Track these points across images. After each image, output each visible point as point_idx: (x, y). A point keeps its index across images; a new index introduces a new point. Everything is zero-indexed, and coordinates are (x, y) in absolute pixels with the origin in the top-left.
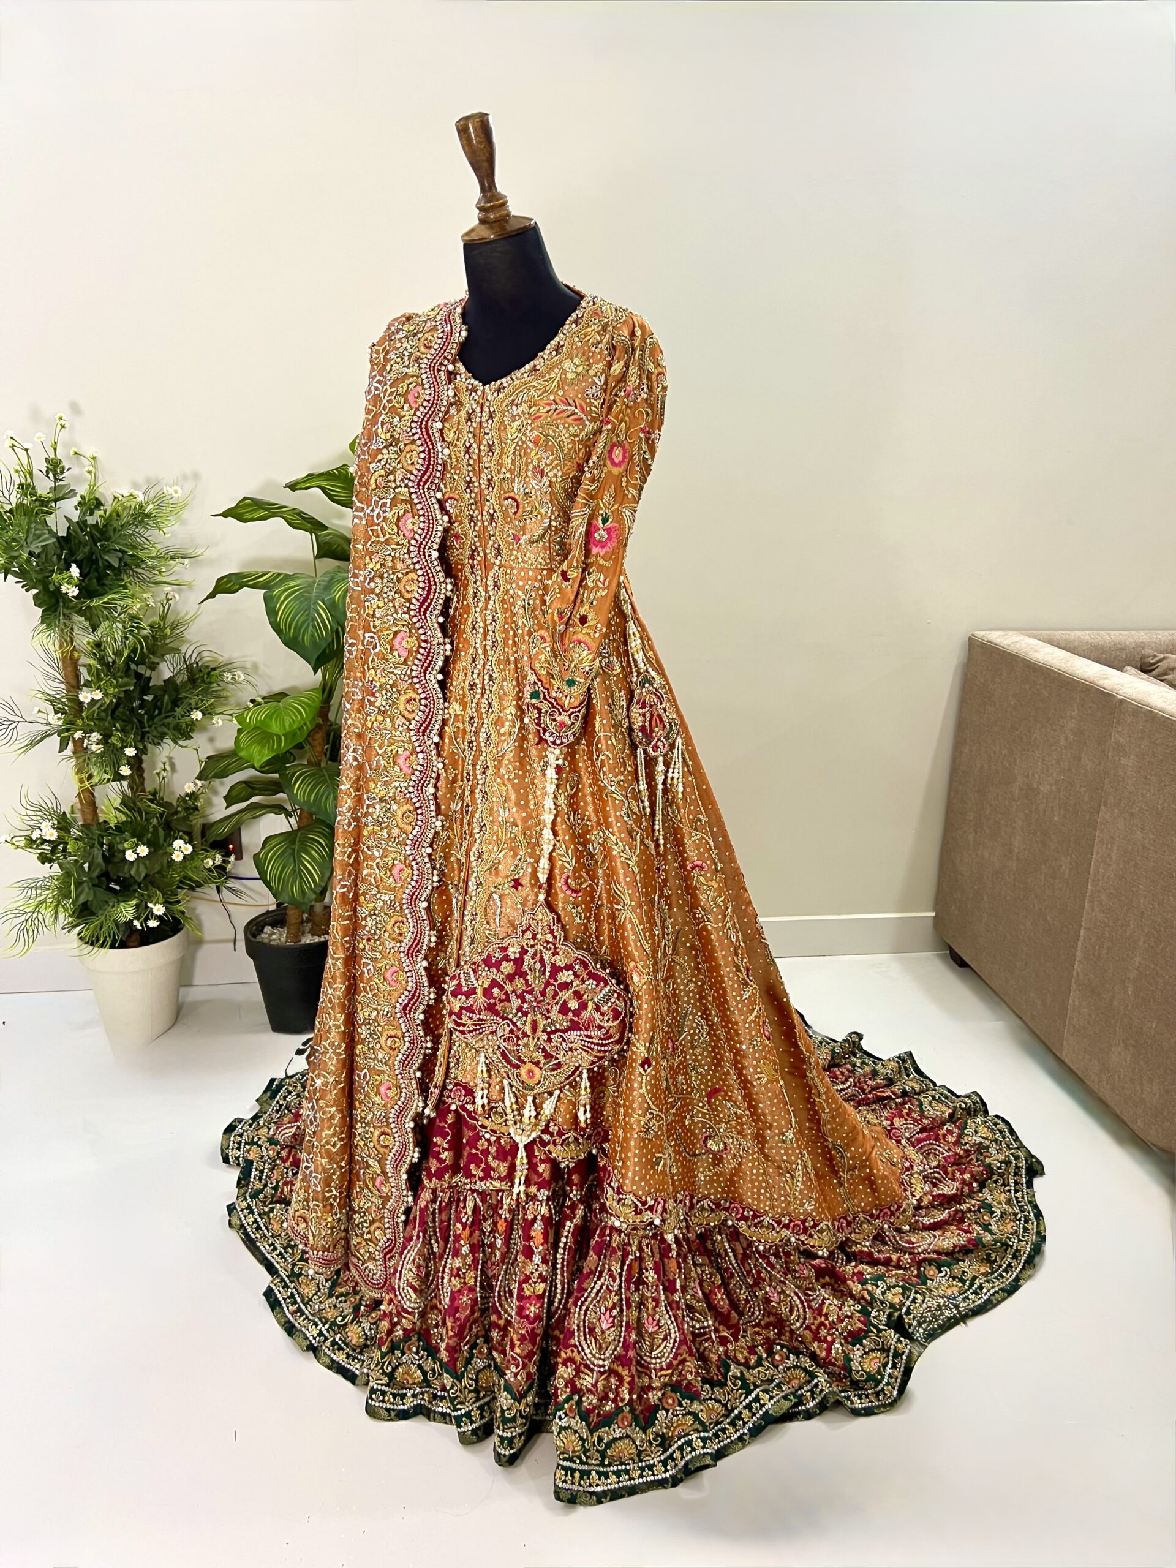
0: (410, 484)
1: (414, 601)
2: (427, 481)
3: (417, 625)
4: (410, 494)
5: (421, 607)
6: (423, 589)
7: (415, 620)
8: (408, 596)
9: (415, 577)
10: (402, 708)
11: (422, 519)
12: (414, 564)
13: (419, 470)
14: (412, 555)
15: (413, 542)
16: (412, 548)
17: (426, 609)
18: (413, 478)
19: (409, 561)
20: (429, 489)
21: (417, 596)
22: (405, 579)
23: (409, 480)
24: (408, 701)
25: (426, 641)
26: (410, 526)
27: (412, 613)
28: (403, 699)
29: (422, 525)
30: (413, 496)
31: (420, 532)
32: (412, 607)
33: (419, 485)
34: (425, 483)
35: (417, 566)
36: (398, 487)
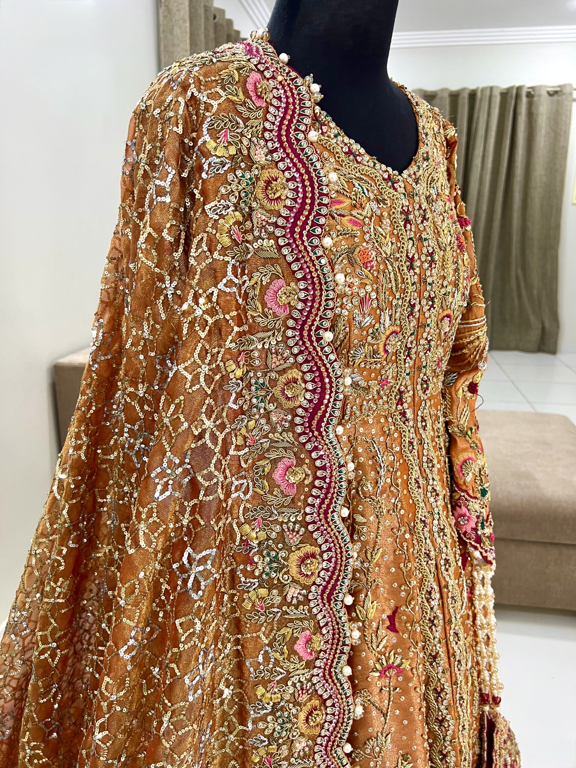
0: (278, 232)
1: (300, 411)
2: (305, 223)
3: (309, 446)
4: (280, 248)
5: (311, 419)
6: (313, 391)
7: (303, 439)
8: (290, 404)
9: (299, 376)
10: (294, 570)
11: (302, 284)
12: (296, 356)
13: (290, 209)
14: (290, 342)
15: (290, 323)
16: (289, 333)
17: (321, 420)
18: (281, 222)
19: (287, 353)
20: (309, 235)
21: (305, 403)
22: (283, 379)
23: (276, 225)
24: (302, 560)
25: (324, 468)
26: (284, 300)
27: (299, 430)
28: (294, 557)
29: (302, 295)
30: (285, 251)
31: (300, 306)
32: (298, 420)
33: (292, 232)
34: (303, 228)
35: (300, 359)
36: (256, 239)
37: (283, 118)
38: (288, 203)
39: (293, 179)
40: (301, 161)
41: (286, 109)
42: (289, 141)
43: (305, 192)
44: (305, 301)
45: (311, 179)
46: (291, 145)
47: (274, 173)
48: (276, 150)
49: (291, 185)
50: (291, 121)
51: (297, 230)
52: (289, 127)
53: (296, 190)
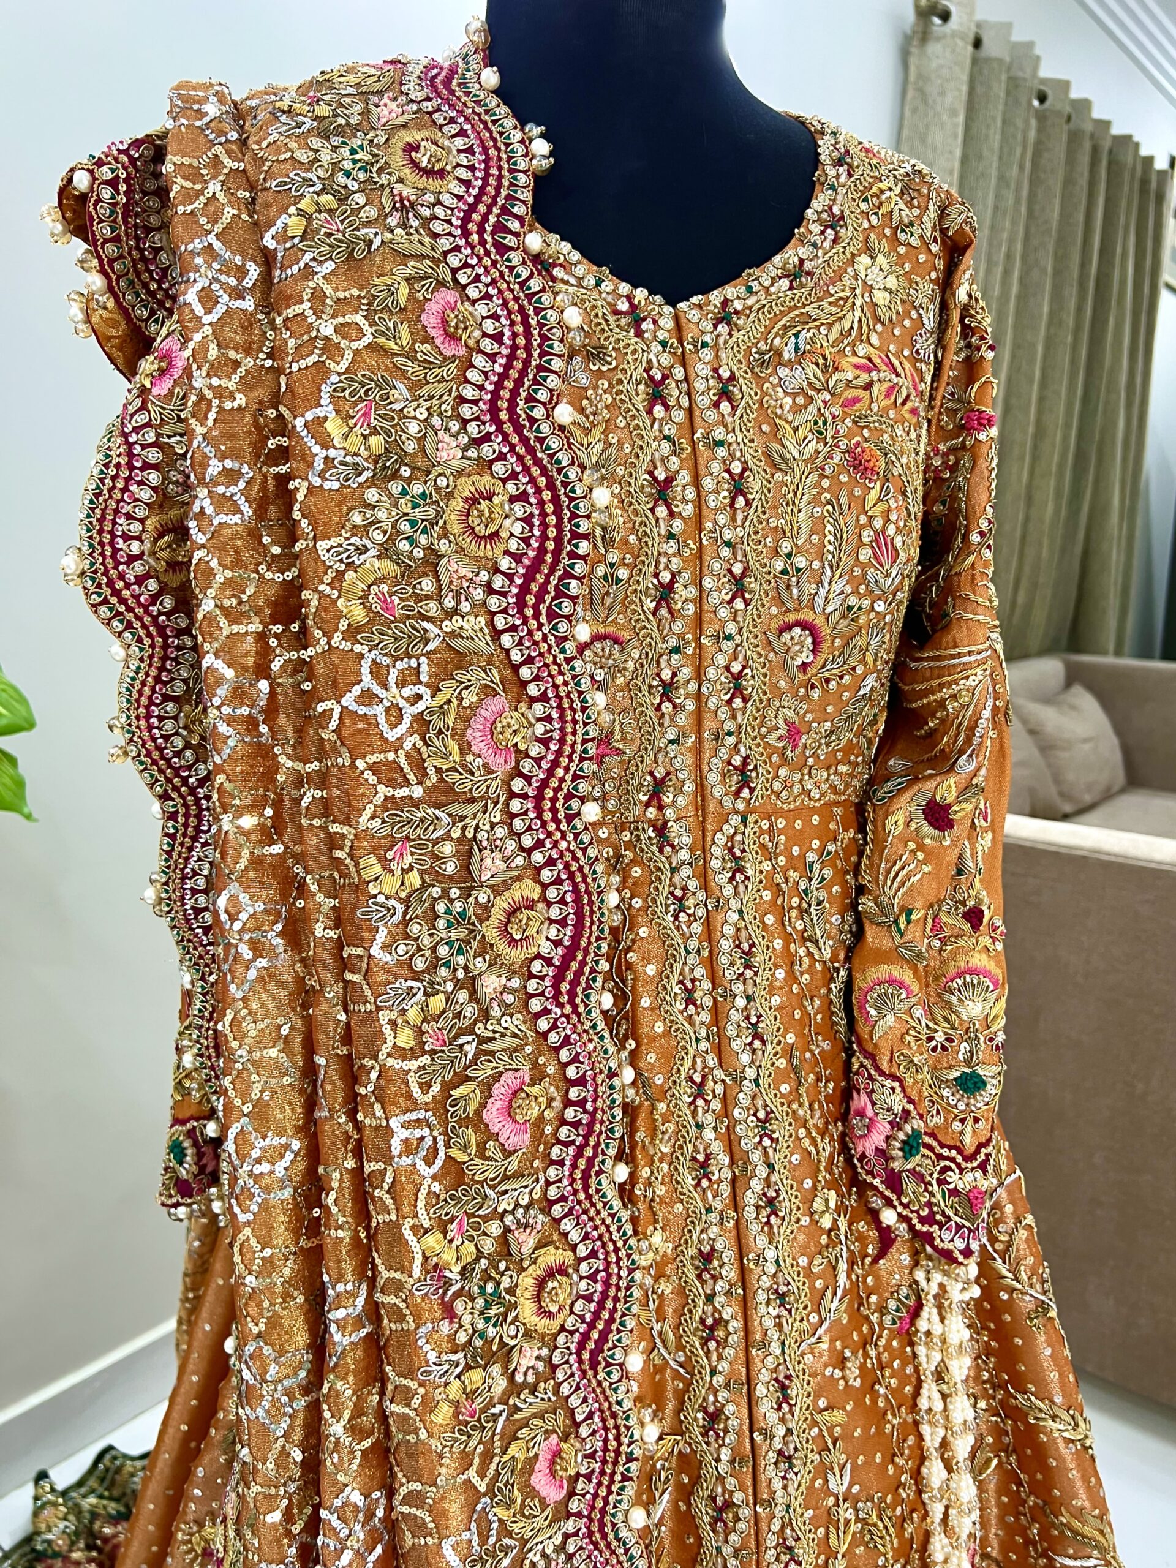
0: (493, 603)
1: (537, 967)
2: (544, 590)
3: (554, 1038)
4: (497, 634)
5: (558, 979)
6: (562, 923)
7: (543, 1024)
8: (519, 954)
9: (536, 893)
11: (539, 708)
12: (529, 851)
13: (517, 558)
14: (518, 824)
15: (518, 785)
16: (516, 806)
18: (498, 582)
19: (511, 846)
20: (552, 614)
21: (546, 948)
22: (503, 903)
23: (489, 589)
24: (542, 1284)
26: (504, 738)
27: (535, 1005)
29: (540, 730)
30: (506, 640)
31: (535, 750)
32: (533, 986)
33: (521, 604)
34: (540, 598)
35: (538, 857)
36: (451, 614)
37: (503, 376)
38: (513, 545)
39: (523, 497)
40: (538, 462)
41: (512, 357)
42: (514, 420)
43: (544, 526)
44: (545, 742)
45: (556, 500)
46: (518, 429)
47: (485, 482)
48: (487, 438)
49: (519, 510)
50: (519, 383)
51: (531, 599)
52: (515, 393)
53: (527, 520)
